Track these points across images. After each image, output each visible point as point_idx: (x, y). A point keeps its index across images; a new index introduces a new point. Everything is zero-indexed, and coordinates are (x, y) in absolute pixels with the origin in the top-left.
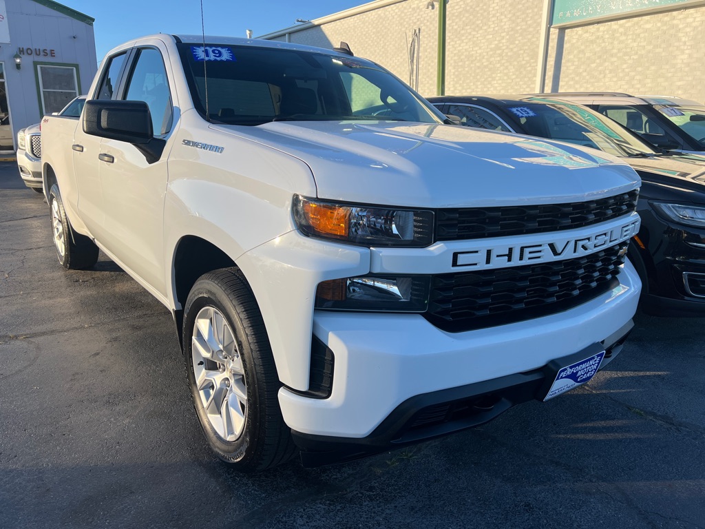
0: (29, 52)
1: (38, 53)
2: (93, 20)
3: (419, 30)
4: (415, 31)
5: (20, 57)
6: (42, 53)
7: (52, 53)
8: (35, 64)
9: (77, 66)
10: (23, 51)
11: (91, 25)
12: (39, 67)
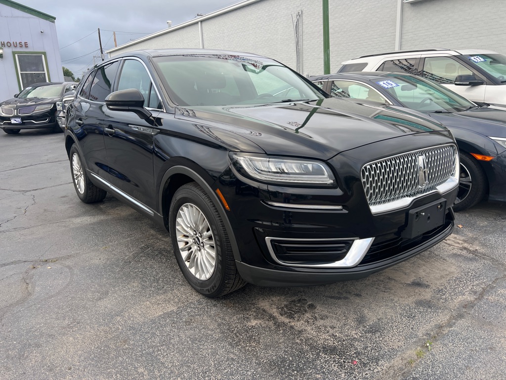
0: (9, 45)
1: (15, 45)
2: (55, 19)
3: (302, 12)
4: (299, 13)
5: (2, 49)
6: (18, 45)
7: (26, 45)
8: (14, 53)
9: (45, 54)
10: (4, 44)
11: (53, 22)
12: (16, 55)
